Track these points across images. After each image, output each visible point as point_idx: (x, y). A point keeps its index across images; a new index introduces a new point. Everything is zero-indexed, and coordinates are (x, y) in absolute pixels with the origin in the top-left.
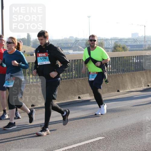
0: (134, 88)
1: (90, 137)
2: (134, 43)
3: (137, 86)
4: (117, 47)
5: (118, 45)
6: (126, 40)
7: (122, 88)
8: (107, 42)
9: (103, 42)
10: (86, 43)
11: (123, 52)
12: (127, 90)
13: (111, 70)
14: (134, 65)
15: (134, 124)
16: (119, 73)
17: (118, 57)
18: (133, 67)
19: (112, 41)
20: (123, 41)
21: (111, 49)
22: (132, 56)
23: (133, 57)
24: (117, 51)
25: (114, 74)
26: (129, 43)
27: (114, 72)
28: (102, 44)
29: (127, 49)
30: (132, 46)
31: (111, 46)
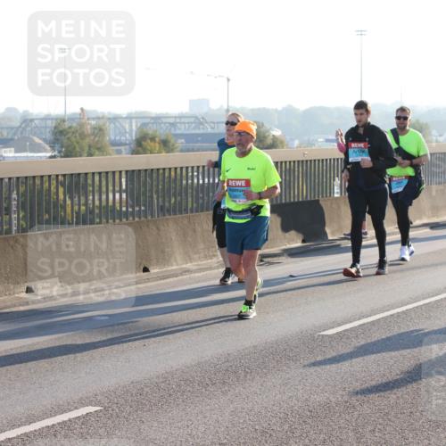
0: (191, 260)
1: (59, 406)
2: (194, 128)
3: (202, 255)
4: (145, 141)
5: (148, 134)
6: (172, 120)
7: (158, 262)
8: (116, 127)
9: (104, 125)
10: (55, 128)
11: (164, 154)
12: (172, 265)
13: (124, 209)
14: (192, 193)
15: (188, 368)
16: (149, 218)
17: (146, 170)
18: (190, 199)
19: (131, 123)
20: (165, 123)
21: (127, 147)
22: (187, 168)
23: (190, 169)
24: (145, 152)
25: (134, 219)
26: (181, 130)
27: (133, 214)
28: (101, 130)
29: (177, 145)
30: (190, 138)
31: (127, 135)
